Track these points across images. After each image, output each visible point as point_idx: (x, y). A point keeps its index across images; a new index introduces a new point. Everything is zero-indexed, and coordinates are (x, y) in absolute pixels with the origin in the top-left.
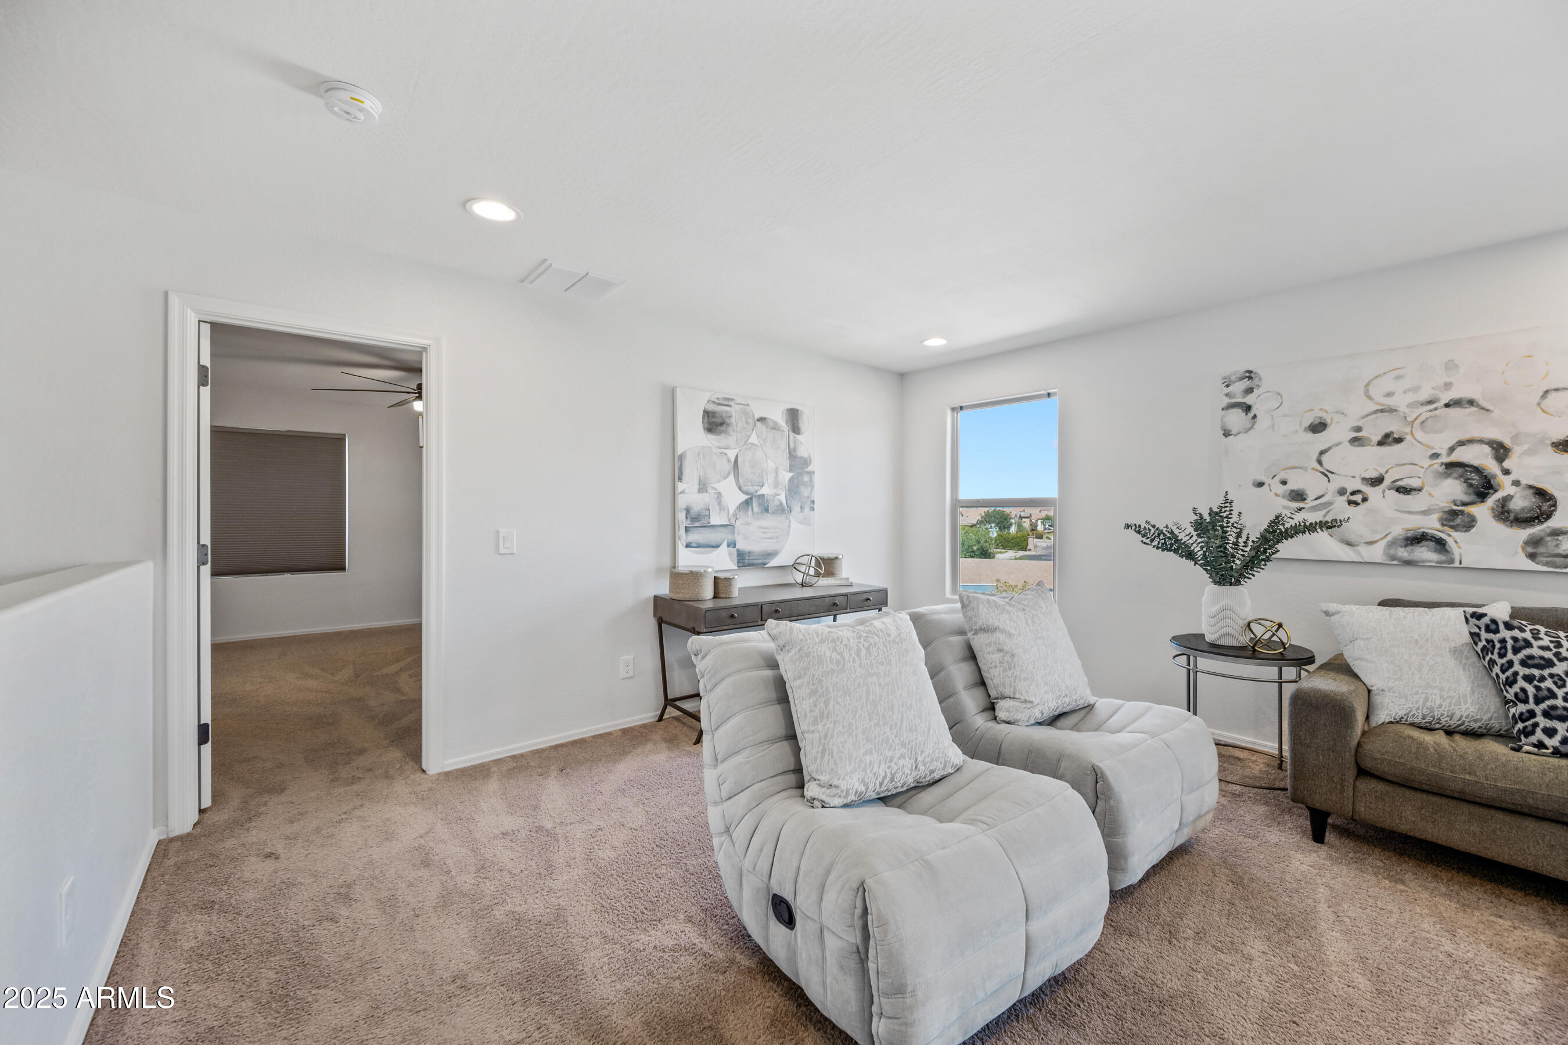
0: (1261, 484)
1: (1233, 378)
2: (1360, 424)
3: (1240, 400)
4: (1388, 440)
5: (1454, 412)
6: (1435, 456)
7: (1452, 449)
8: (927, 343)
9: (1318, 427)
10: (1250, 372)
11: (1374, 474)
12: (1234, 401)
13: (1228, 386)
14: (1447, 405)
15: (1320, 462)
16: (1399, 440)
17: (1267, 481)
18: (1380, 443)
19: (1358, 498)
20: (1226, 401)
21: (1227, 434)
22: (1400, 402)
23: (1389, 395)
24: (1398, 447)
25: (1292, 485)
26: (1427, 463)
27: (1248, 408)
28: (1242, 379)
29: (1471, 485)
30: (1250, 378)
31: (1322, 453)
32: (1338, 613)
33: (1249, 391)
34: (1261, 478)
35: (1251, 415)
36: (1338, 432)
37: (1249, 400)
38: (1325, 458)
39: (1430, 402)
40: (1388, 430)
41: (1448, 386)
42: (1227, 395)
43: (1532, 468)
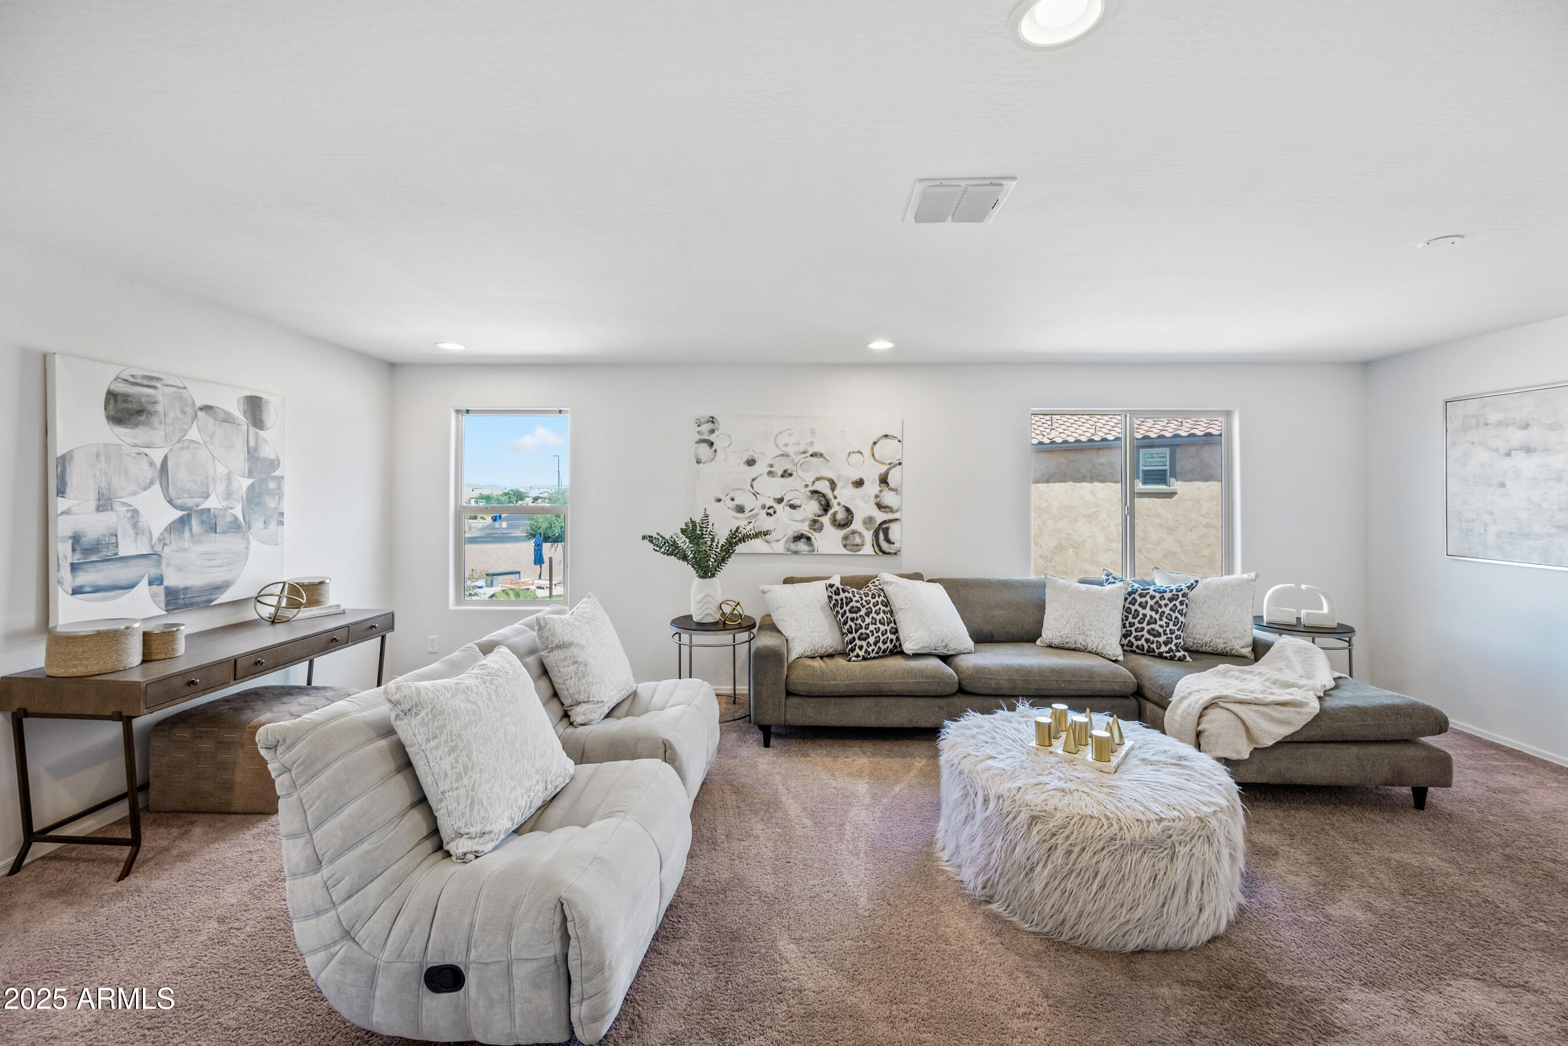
0: (719, 500)
1: (702, 420)
2: (772, 462)
3: (706, 437)
4: (787, 474)
5: (814, 460)
6: (807, 486)
7: (814, 483)
8: (441, 346)
9: (751, 462)
10: (713, 418)
11: (779, 496)
12: (703, 437)
13: (699, 426)
14: (811, 455)
15: (752, 486)
16: (790, 475)
17: (723, 498)
18: (782, 476)
19: (771, 511)
20: (698, 437)
21: (698, 462)
22: (791, 450)
23: (786, 445)
24: (790, 479)
25: (737, 502)
26: (803, 490)
27: (711, 444)
28: (708, 422)
29: (821, 505)
30: (713, 422)
31: (753, 480)
32: (769, 591)
33: (712, 431)
34: (720, 496)
35: (713, 449)
36: (761, 468)
37: (712, 438)
38: (755, 484)
39: (804, 453)
40: (785, 468)
41: (812, 443)
42: (698, 432)
43: (845, 495)
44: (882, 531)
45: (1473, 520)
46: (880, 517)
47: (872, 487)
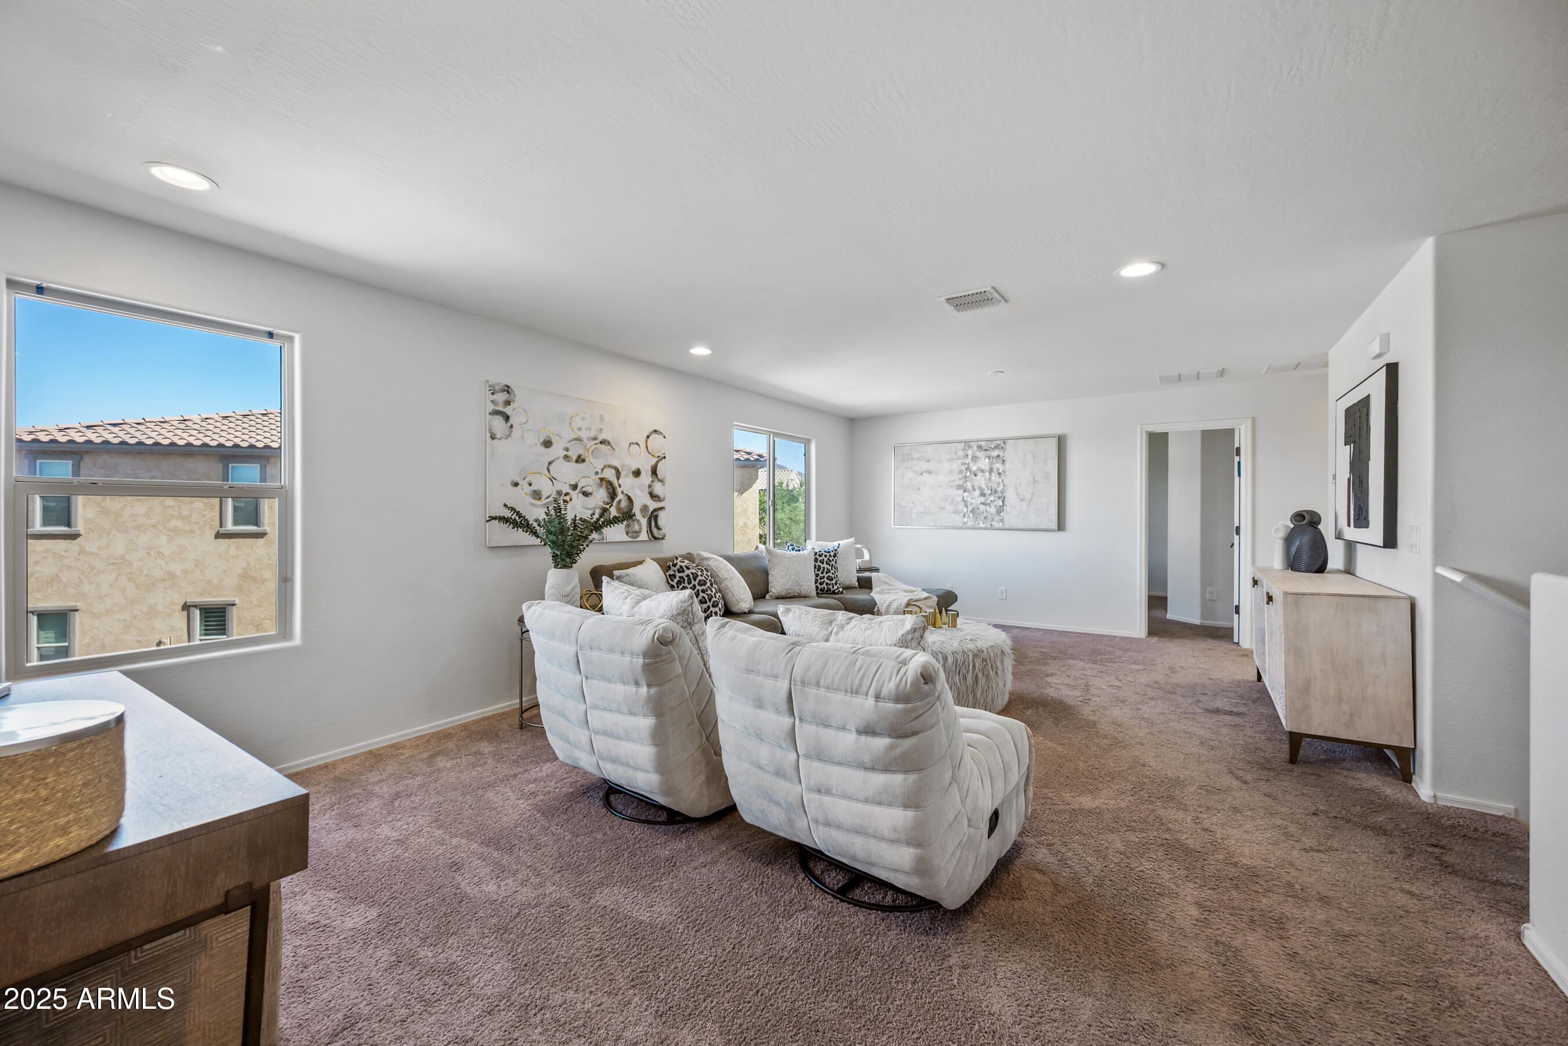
0: (516, 485)
1: (497, 388)
2: (568, 445)
3: (501, 409)
4: (580, 460)
5: (603, 447)
6: (597, 473)
7: (602, 470)
9: (548, 444)
10: (508, 387)
11: (573, 483)
12: (497, 408)
13: (493, 394)
14: (601, 443)
15: (549, 470)
16: (584, 461)
17: (521, 482)
18: (577, 461)
19: (566, 498)
20: (491, 407)
21: (493, 437)
22: (584, 435)
23: (580, 429)
24: (583, 465)
25: (534, 487)
26: (594, 477)
27: (507, 418)
28: (503, 391)
29: (609, 493)
30: (508, 392)
31: (550, 463)
32: (626, 576)
33: (508, 403)
34: (517, 479)
35: (509, 424)
36: (557, 451)
37: (508, 410)
38: (552, 467)
39: (595, 439)
40: (579, 453)
41: (601, 430)
42: (492, 402)
43: (627, 485)
44: (653, 517)
45: (906, 507)
46: (653, 505)
47: (646, 478)
